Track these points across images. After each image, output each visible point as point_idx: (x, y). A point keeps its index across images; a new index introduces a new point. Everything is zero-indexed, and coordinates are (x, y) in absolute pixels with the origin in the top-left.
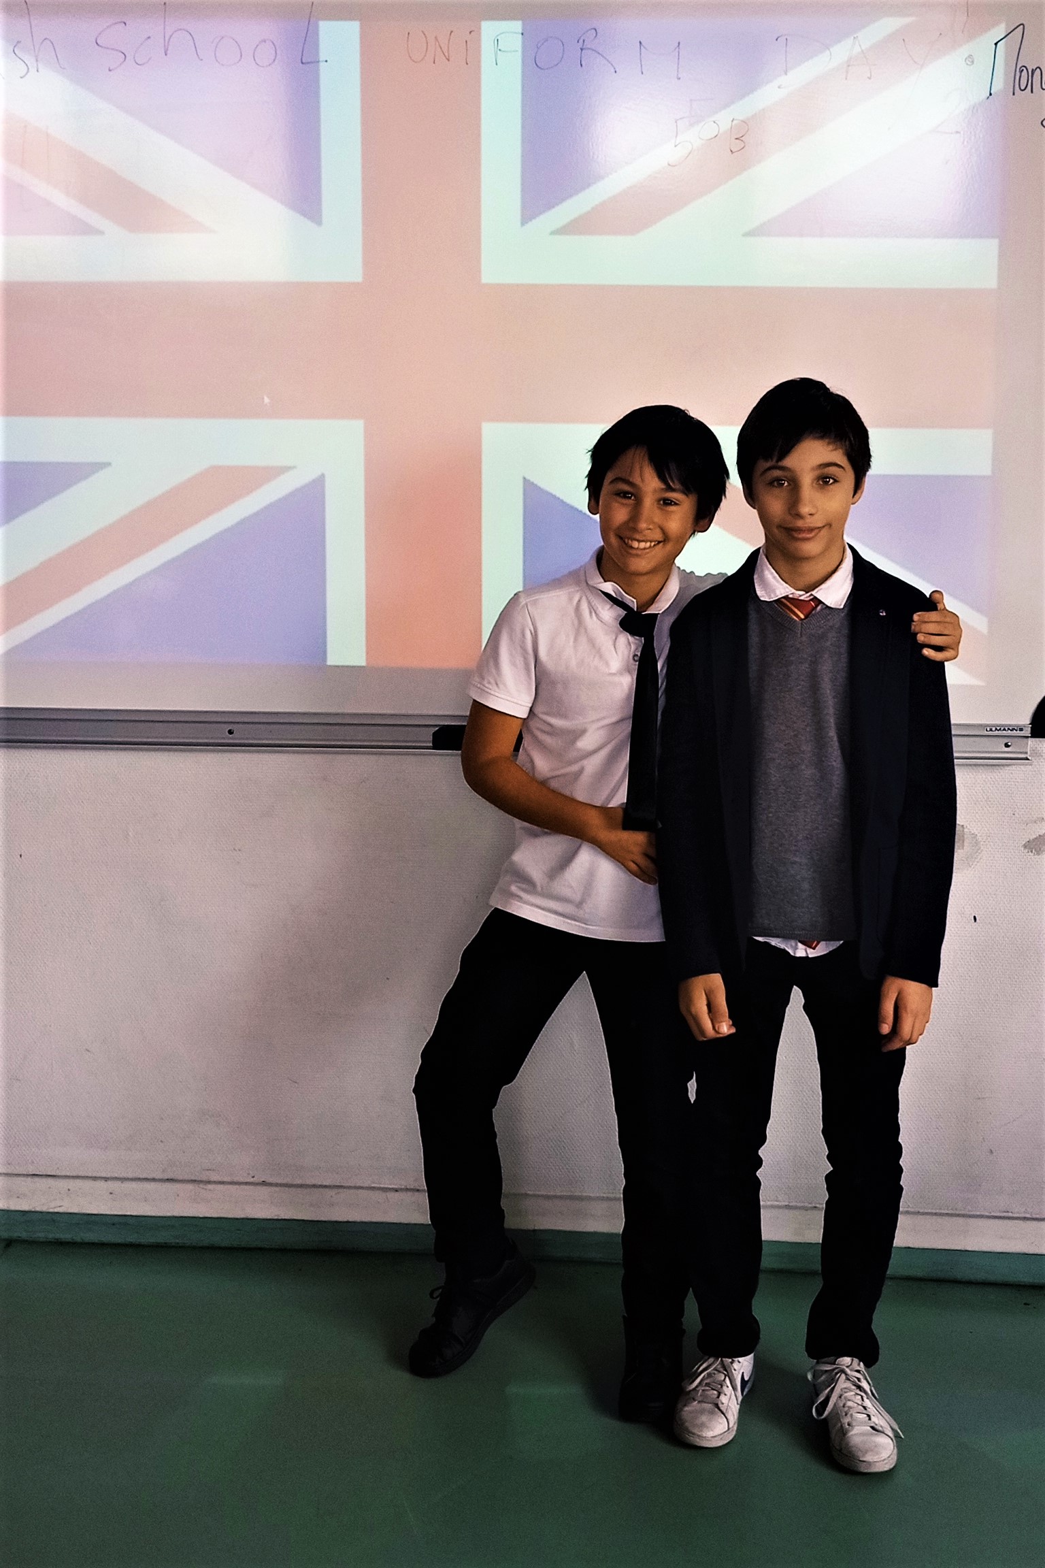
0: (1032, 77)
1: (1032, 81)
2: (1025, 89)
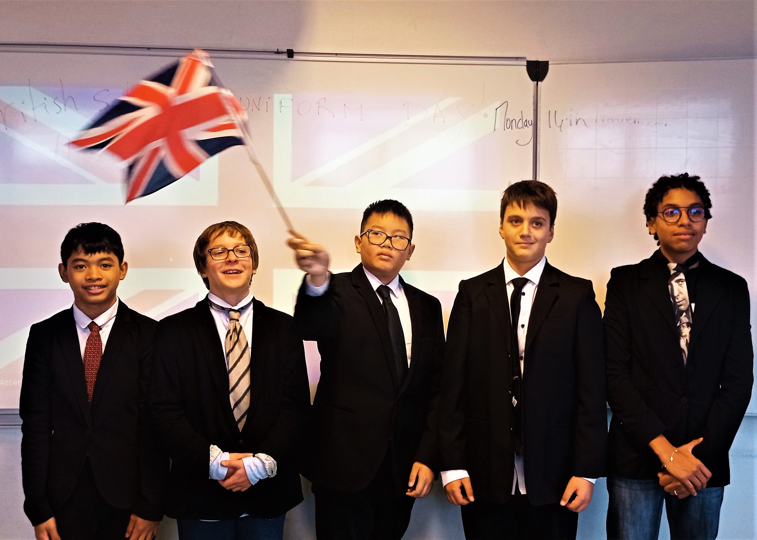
0: (512, 123)
1: (512, 126)
2: (509, 128)
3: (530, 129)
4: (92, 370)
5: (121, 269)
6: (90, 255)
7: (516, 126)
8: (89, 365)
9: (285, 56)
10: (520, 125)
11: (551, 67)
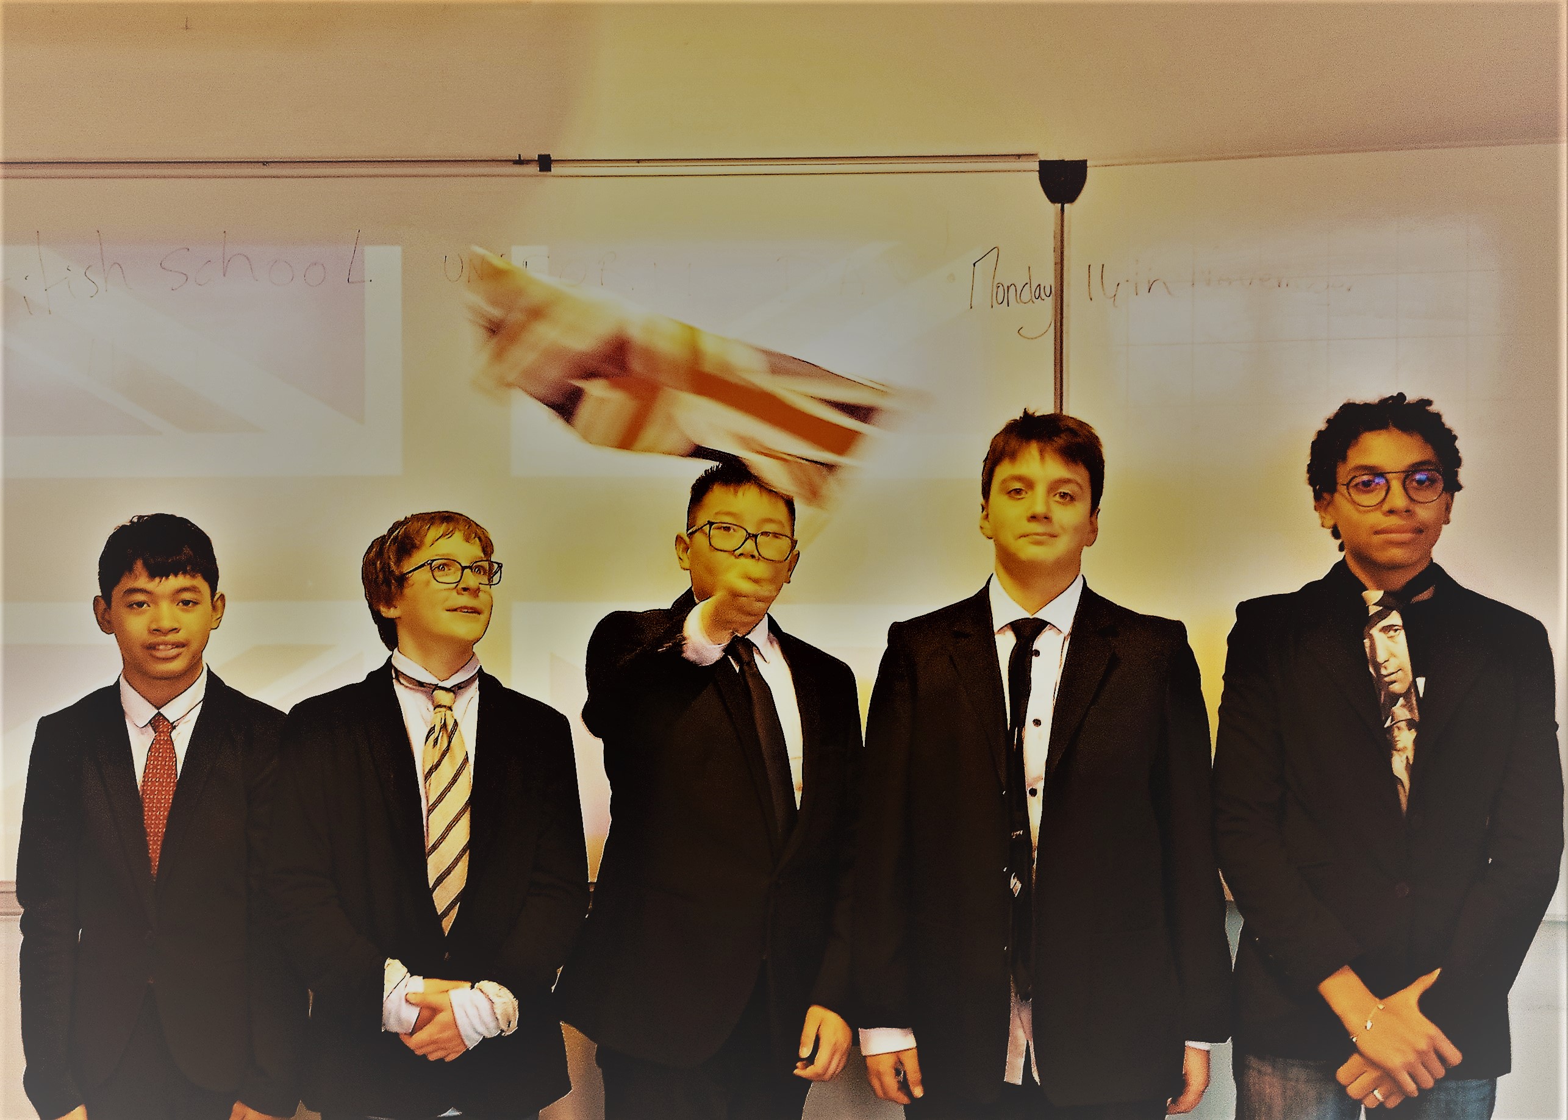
0: (1008, 291)
1: (1008, 298)
2: (1002, 303)
3: (1049, 303)
4: (158, 809)
5: (214, 608)
6: (157, 580)
7: (1017, 300)
8: (151, 800)
9: (534, 169)
10: (1026, 295)
11: (1091, 172)
